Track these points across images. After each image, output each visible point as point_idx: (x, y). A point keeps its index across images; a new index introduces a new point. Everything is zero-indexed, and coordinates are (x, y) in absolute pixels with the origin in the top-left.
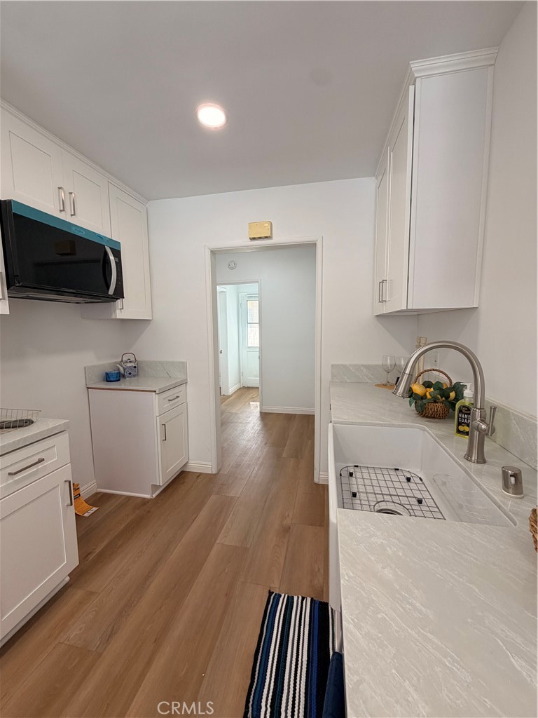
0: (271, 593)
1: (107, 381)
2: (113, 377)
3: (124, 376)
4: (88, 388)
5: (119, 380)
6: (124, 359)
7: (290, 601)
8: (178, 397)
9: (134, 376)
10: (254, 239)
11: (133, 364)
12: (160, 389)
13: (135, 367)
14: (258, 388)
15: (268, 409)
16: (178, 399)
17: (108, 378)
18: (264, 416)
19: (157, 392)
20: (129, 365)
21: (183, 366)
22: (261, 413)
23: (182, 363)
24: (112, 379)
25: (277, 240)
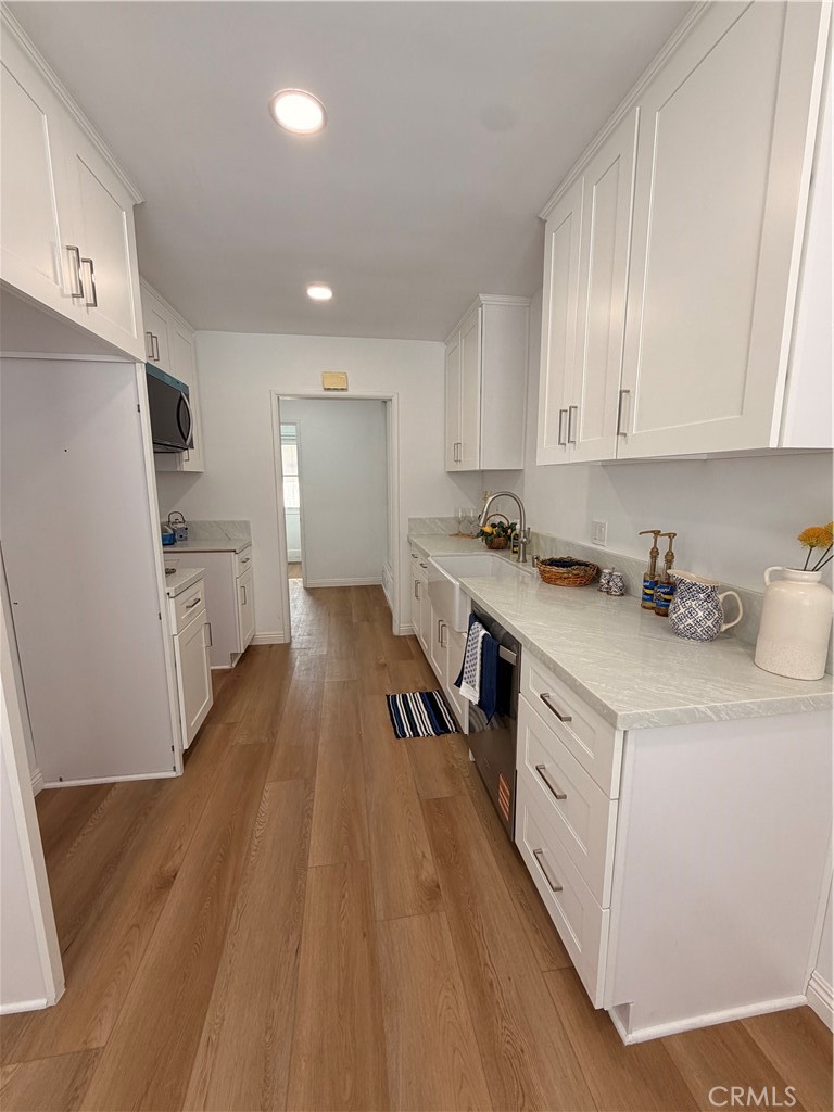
0: (388, 697)
5: (173, 544)
6: (172, 520)
7: (405, 698)
8: (247, 559)
9: (186, 537)
10: (329, 389)
11: (183, 526)
13: (185, 528)
14: (300, 563)
15: (314, 583)
16: (248, 562)
18: (311, 591)
19: (237, 551)
20: (179, 526)
21: (246, 526)
22: (306, 589)
23: (245, 522)
25: (351, 393)
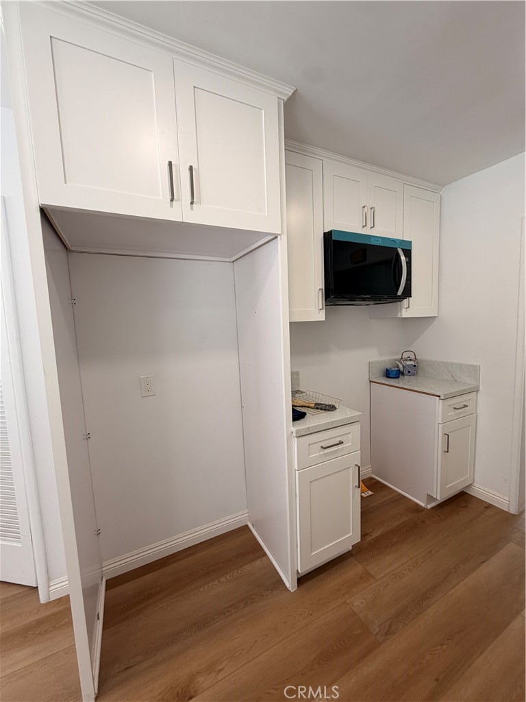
1: (387, 377)
2: (393, 373)
3: (403, 374)
4: (371, 381)
5: (398, 377)
6: (404, 356)
8: (465, 406)
9: (414, 375)
11: (412, 363)
12: (444, 395)
13: (415, 366)
16: (466, 408)
17: (388, 374)
19: (442, 398)
20: (409, 363)
21: (474, 370)
23: (475, 367)
24: (391, 376)
